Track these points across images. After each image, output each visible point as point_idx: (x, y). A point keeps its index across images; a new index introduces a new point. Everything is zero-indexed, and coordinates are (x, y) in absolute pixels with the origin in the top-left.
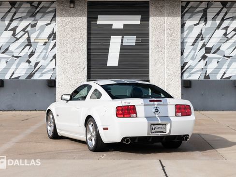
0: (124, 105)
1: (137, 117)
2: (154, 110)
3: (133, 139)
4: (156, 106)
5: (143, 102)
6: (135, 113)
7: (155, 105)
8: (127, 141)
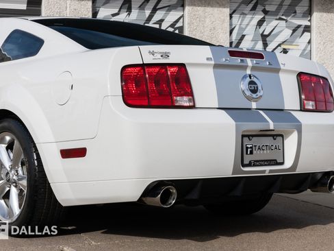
0: (149, 59)
1: (193, 107)
2: (244, 86)
3: (185, 186)
4: (248, 72)
5: (210, 56)
6: (189, 92)
7: (245, 67)
8: (166, 197)
